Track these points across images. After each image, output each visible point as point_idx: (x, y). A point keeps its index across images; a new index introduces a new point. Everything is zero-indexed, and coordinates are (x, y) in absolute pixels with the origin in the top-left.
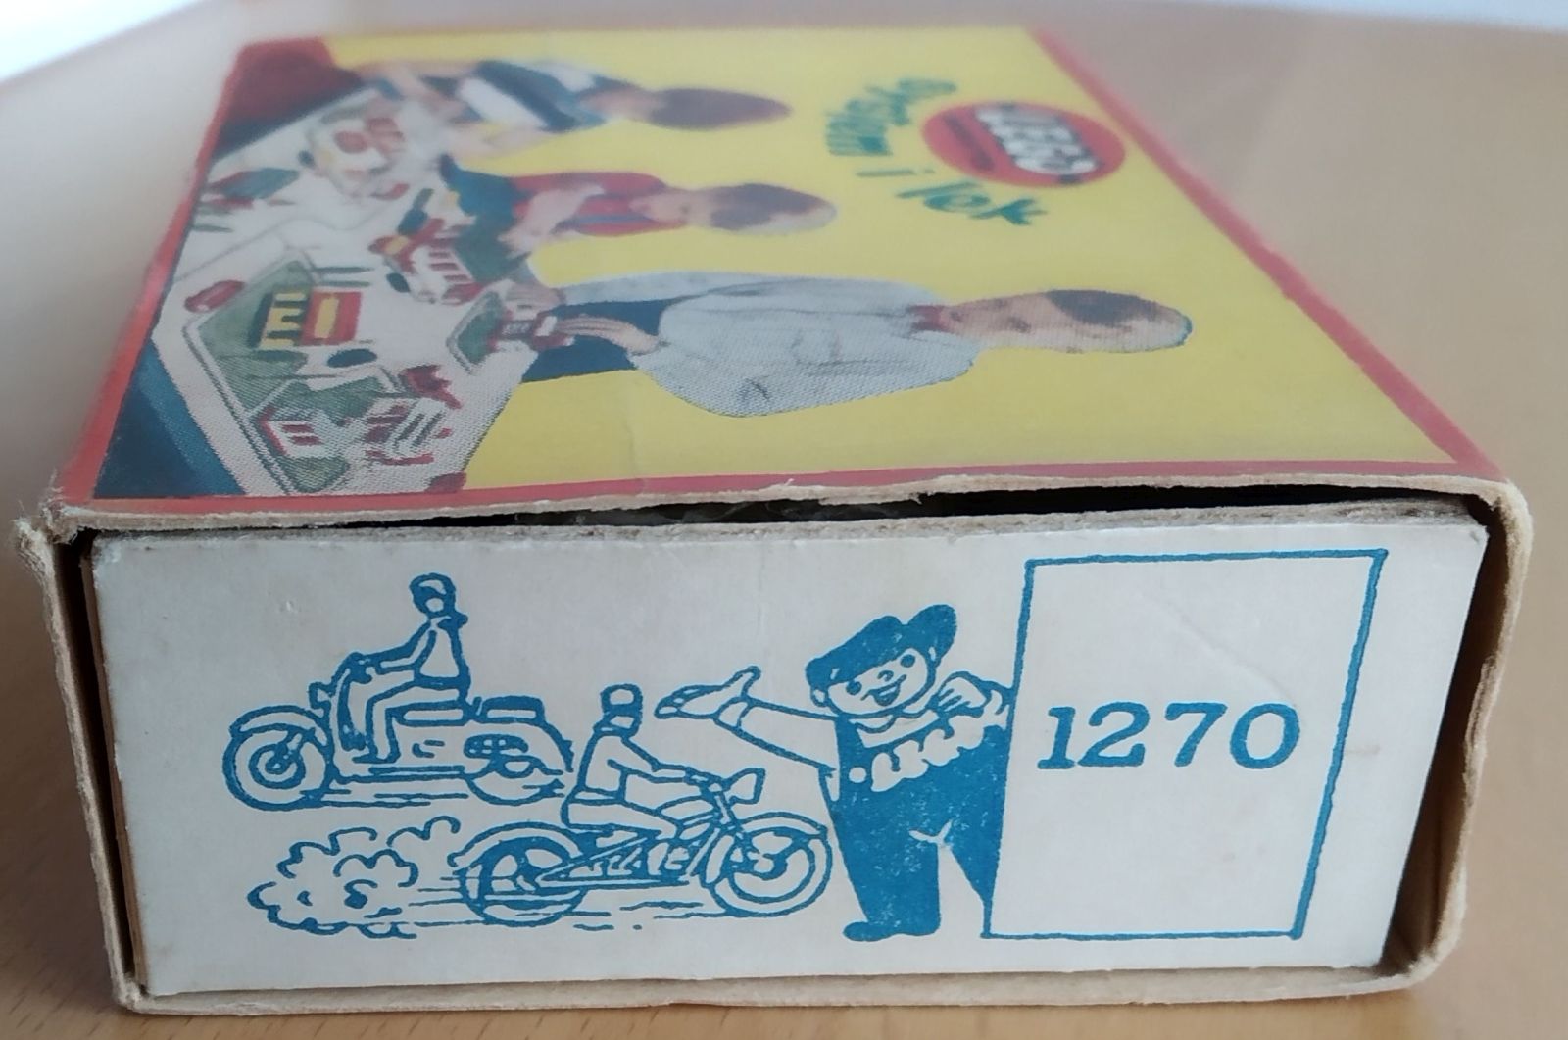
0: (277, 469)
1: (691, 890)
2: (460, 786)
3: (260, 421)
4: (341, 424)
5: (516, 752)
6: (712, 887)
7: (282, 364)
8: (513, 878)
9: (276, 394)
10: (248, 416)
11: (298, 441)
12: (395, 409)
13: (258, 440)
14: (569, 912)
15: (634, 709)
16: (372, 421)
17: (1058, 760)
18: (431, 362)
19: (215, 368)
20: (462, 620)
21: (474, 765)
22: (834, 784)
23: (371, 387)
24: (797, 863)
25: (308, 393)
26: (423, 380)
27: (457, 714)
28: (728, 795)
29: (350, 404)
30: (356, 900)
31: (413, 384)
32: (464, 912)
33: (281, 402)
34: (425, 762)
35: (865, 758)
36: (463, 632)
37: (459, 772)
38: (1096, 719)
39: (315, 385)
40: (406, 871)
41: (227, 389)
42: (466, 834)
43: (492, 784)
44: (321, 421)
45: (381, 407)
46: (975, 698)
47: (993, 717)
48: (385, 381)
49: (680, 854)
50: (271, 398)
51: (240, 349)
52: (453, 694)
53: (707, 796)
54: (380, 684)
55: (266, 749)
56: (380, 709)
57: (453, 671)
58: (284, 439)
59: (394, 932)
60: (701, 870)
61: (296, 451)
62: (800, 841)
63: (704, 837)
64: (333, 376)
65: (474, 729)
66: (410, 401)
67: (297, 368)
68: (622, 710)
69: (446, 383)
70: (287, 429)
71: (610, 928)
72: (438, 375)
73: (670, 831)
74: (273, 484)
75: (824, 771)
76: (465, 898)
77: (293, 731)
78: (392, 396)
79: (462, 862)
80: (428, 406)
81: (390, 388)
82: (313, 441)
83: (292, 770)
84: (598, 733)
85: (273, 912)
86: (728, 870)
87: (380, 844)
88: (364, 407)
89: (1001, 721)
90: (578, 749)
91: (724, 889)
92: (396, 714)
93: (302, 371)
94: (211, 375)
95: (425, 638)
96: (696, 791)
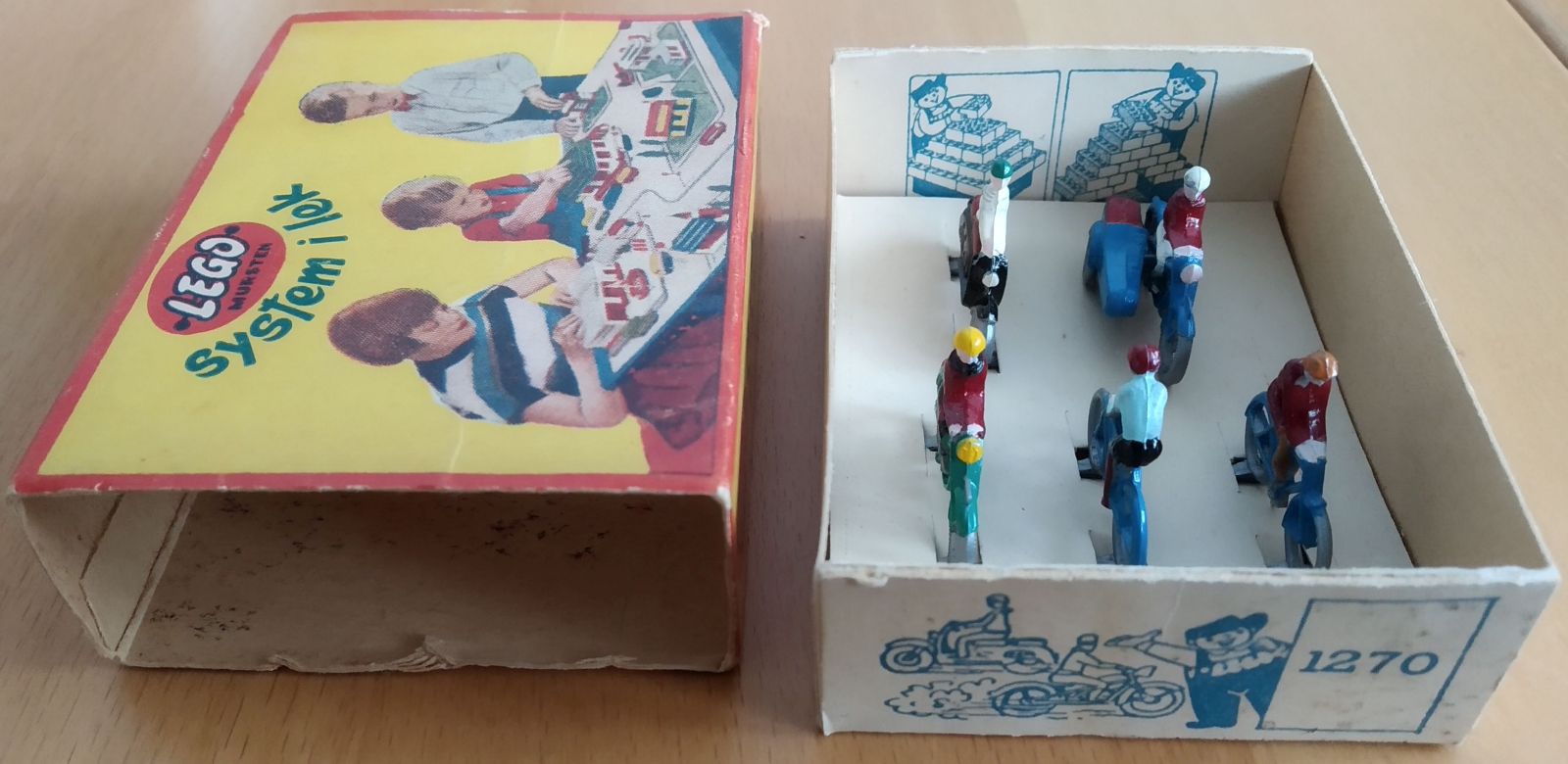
0: (682, 33)
1: (1111, 706)
2: (1000, 668)
3: (689, 59)
4: (659, 57)
5: (1030, 656)
6: (1121, 706)
7: (681, 89)
8: (1020, 700)
9: (684, 72)
10: (694, 62)
11: (675, 48)
12: (638, 63)
13: (690, 49)
14: (1046, 713)
15: (1095, 643)
16: (647, 58)
17: (1310, 668)
18: (621, 88)
19: (709, 86)
20: (1011, 610)
21: (1006, 661)
22: (1192, 674)
23: (647, 75)
24: (1167, 700)
25: (671, 73)
26: (626, 78)
27: (1002, 643)
28: (1136, 674)
29: (655, 68)
30: (937, 704)
31: (630, 77)
32: (993, 711)
33: (682, 68)
34: (983, 659)
35: (1211, 665)
36: (1011, 616)
37: (999, 663)
38: (1334, 656)
39: (668, 77)
40: (965, 697)
41: (703, 75)
42: (998, 685)
43: (1017, 667)
44: (666, 58)
45: (643, 65)
46: (1271, 646)
47: (1280, 653)
48: (641, 79)
49: (1106, 694)
50: (685, 70)
51: (699, 98)
52: (1001, 636)
53: (1124, 673)
54: (963, 631)
55: (902, 653)
56: (963, 641)
57: (1003, 627)
58: (680, 50)
59: (956, 717)
60: (1116, 701)
61: (675, 43)
62: (1169, 691)
63: (1119, 689)
64: (662, 82)
65: (1010, 648)
66: (632, 68)
67: (676, 87)
68: (1087, 643)
69: (617, 76)
70: (679, 55)
71: (1066, 718)
72: (619, 81)
73: (1103, 685)
74: (684, 27)
75: (1187, 669)
76: (994, 706)
77: (917, 647)
78: (639, 71)
79: (994, 694)
80: (626, 65)
81: (639, 74)
82: (670, 48)
83: (915, 660)
84: (1074, 651)
85: (896, 708)
86: (1131, 699)
87: (955, 686)
88: (649, 66)
89: (1284, 655)
90: (1062, 658)
91: (1127, 707)
92: (973, 642)
93: (674, 84)
94: (710, 83)
95: (991, 617)
96: (1119, 672)
